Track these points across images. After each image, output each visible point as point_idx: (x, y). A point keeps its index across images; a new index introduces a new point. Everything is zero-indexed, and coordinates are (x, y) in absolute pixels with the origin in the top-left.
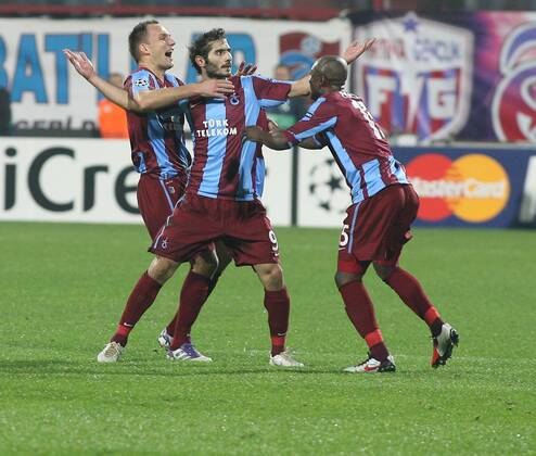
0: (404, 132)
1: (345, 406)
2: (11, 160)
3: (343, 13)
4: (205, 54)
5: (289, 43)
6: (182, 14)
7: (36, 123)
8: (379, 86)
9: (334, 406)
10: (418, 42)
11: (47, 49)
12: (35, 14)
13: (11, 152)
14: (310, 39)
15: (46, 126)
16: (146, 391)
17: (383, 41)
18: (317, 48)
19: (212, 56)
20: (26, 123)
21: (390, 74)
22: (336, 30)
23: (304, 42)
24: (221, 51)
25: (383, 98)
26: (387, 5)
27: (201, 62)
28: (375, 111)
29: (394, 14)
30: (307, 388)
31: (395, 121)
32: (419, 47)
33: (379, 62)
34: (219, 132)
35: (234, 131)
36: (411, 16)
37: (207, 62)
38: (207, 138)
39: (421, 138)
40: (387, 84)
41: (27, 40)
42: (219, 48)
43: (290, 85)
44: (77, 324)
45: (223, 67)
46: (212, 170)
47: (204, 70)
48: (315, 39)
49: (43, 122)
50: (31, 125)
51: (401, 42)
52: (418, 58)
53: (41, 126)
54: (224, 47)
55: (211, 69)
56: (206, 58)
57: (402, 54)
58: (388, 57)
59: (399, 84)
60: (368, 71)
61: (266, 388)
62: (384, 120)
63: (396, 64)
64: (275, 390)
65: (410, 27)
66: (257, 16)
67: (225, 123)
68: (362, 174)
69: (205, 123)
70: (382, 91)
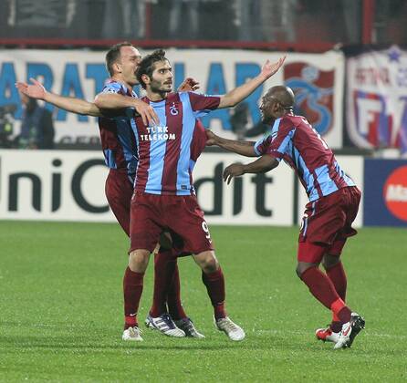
0: (388, 146)
1: (338, 377)
2: (57, 170)
3: (337, 46)
4: (150, 73)
5: (292, 71)
6: (201, 47)
7: (78, 139)
8: (367, 108)
9: (329, 378)
10: (400, 70)
11: (88, 76)
12: (77, 47)
13: (57, 163)
14: (309, 68)
15: (87, 141)
16: (171, 365)
17: (371, 70)
18: (315, 76)
19: (156, 75)
20: (69, 138)
21: (376, 97)
22: (331, 61)
23: (305, 70)
24: (163, 70)
25: (370, 118)
26: (374, 39)
27: (146, 79)
28: (364, 129)
29: (380, 47)
30: (307, 362)
31: (381, 138)
32: (402, 75)
33: (367, 88)
34: (160, 136)
35: (173, 137)
36: (395, 49)
37: (151, 80)
38: (149, 142)
39: (402, 152)
40: (374, 106)
41: (71, 69)
42: (162, 68)
43: (219, 99)
44: (112, 308)
45: (165, 83)
46: (156, 169)
47: (149, 87)
48: (314, 68)
49: (84, 137)
50: (74, 140)
51: (386, 70)
52: (400, 84)
53: (82, 141)
54: (166, 67)
55: (155, 85)
56: (151, 76)
57: (387, 81)
58: (375, 83)
59: (384, 106)
60: (358, 95)
61: (272, 362)
62: (371, 136)
63: (381, 89)
64: (280, 364)
65: (394, 58)
66: (265, 48)
67: (165, 129)
68: (315, 177)
69: (148, 129)
70: (370, 112)
